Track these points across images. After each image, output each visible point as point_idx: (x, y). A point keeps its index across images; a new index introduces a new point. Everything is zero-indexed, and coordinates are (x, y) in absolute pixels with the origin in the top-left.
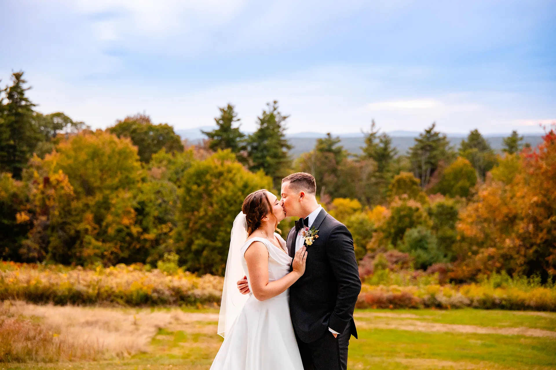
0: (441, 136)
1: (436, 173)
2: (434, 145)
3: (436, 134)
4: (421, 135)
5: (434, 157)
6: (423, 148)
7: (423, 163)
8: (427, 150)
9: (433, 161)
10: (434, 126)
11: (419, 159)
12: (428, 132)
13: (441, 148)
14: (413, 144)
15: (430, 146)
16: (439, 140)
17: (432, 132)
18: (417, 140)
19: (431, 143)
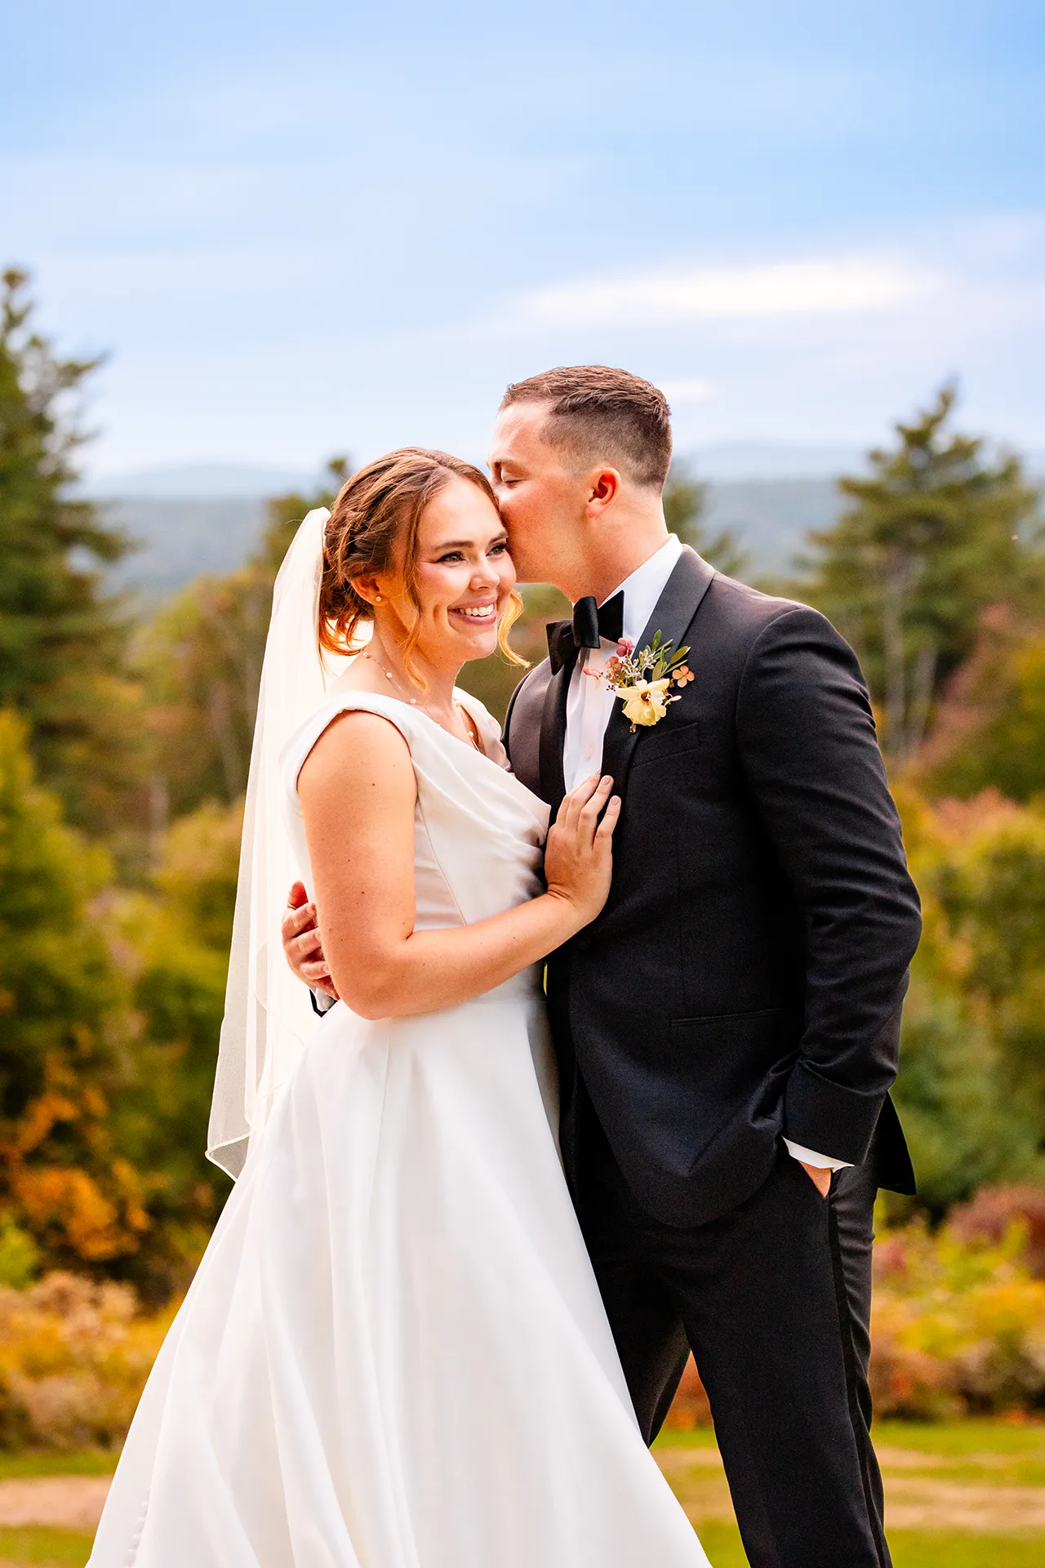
0: (988, 461)
1: (967, 679)
2: (950, 511)
3: (963, 451)
4: (876, 457)
5: (955, 584)
6: (885, 535)
7: (890, 623)
8: (910, 547)
9: (947, 607)
10: (947, 400)
11: (871, 595)
12: (917, 439)
13: (990, 534)
14: (832, 512)
15: (929, 520)
16: (979, 482)
17: (942, 441)
18: (850, 487)
19: (934, 505)
